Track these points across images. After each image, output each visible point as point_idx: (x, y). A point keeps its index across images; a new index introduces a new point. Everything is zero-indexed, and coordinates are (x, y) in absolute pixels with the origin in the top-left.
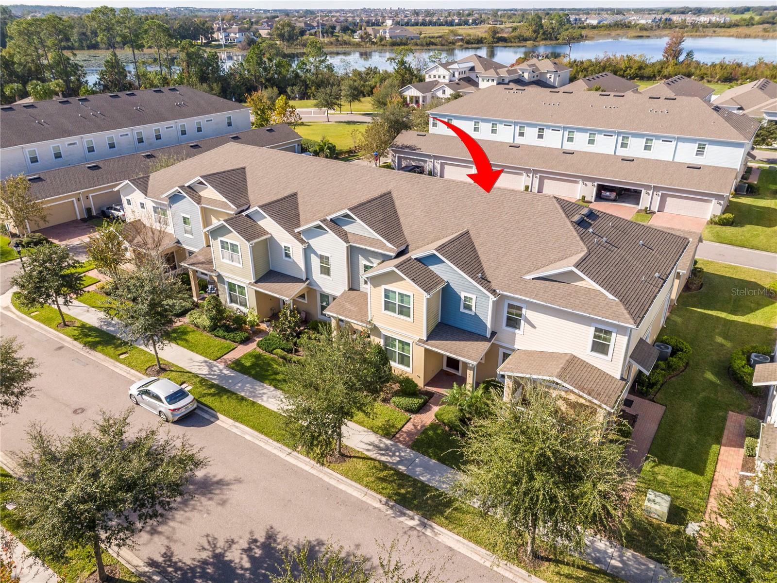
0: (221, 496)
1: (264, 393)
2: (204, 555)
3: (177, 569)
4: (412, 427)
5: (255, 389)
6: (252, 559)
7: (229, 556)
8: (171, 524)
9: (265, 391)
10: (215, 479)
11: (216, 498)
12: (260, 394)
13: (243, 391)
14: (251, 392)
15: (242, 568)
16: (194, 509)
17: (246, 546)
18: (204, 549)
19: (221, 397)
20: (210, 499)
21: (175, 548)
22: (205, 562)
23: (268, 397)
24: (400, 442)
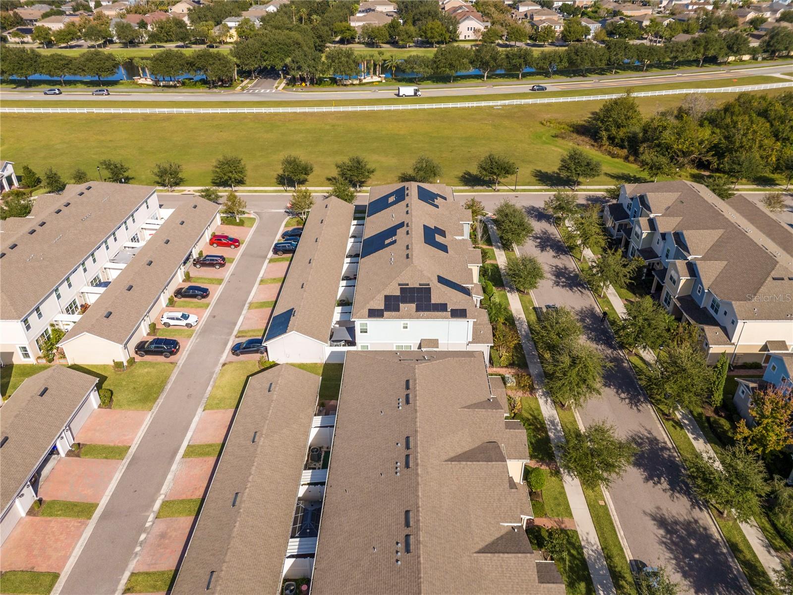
0: (657, 511)
1: (592, 551)
2: (678, 495)
3: (691, 499)
4: (543, 466)
5: (595, 560)
6: (660, 479)
7: (668, 487)
8: (686, 518)
9: (591, 552)
10: (655, 522)
11: (660, 513)
12: (595, 553)
13: (603, 566)
14: (599, 560)
15: (665, 479)
16: (673, 516)
17: (659, 485)
18: (677, 497)
19: (620, 572)
20: (664, 515)
21: (689, 507)
22: (679, 492)
23: (593, 546)
24: (556, 466)
